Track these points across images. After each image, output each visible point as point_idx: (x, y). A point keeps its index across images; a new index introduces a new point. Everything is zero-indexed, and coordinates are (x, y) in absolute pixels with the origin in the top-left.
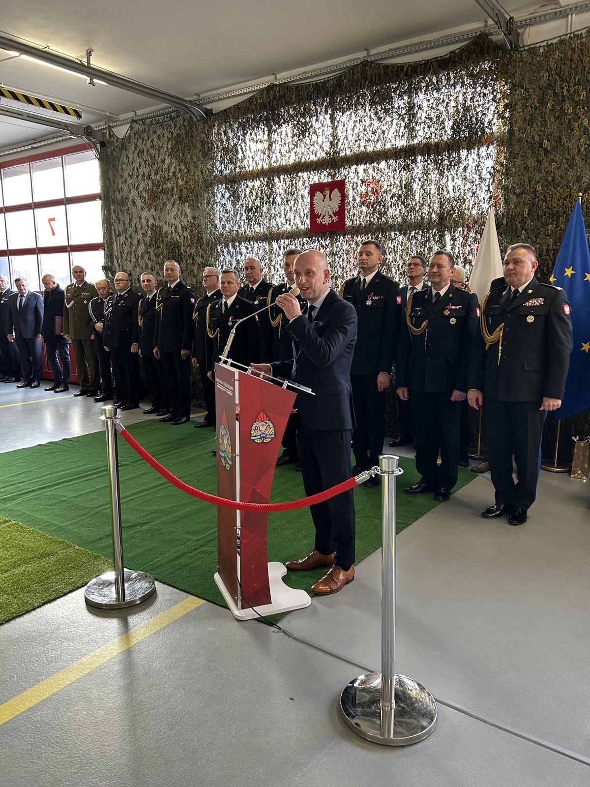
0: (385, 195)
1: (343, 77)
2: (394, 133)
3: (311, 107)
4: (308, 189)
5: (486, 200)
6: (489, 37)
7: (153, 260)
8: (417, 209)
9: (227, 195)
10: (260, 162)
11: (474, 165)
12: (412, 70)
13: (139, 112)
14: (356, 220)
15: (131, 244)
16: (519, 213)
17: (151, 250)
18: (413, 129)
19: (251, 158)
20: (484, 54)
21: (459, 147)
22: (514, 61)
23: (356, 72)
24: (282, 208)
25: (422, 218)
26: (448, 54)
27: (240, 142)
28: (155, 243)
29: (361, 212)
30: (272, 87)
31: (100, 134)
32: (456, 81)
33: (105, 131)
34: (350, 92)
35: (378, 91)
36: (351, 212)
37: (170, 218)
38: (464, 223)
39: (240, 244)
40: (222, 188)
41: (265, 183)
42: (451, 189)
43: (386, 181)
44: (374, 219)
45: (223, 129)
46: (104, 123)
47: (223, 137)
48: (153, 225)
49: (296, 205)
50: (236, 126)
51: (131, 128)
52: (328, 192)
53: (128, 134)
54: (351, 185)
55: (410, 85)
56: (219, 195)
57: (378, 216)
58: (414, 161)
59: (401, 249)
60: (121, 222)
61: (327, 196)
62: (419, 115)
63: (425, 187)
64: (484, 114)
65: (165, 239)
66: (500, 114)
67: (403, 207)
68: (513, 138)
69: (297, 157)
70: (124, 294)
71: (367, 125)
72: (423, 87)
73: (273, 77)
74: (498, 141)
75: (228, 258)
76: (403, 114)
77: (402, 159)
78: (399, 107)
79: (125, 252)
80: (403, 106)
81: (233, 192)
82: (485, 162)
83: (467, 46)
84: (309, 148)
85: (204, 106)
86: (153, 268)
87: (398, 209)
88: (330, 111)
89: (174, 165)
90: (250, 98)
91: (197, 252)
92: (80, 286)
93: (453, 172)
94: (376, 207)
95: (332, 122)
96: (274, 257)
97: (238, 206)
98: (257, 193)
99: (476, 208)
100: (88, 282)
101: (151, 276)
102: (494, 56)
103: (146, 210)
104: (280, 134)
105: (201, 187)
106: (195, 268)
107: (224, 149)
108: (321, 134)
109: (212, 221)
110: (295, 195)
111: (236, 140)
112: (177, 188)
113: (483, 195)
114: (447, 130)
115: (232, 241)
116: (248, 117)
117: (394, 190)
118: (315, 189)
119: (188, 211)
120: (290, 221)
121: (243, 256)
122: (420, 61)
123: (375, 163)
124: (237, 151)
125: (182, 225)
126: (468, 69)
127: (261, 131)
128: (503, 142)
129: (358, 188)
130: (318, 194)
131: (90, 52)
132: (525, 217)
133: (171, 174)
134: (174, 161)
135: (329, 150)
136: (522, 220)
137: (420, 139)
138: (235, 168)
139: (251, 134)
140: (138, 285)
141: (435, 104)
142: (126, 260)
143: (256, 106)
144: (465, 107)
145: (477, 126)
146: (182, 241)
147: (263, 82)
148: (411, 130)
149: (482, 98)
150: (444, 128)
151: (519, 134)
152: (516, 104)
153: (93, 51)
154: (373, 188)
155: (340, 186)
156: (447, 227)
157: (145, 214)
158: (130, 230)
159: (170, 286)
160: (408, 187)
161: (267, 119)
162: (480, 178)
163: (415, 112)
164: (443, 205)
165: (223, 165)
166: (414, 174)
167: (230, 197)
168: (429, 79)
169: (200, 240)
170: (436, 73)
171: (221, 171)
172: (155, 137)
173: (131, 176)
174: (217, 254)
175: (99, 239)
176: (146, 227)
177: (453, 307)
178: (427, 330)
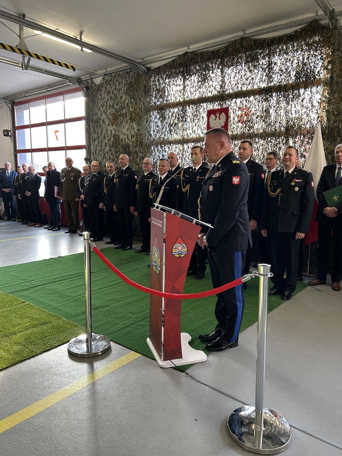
0: (253, 116)
1: (229, 47)
2: (259, 79)
3: (209, 65)
4: (206, 113)
5: (315, 119)
6: (319, 22)
7: (114, 155)
8: (272, 124)
9: (158, 117)
10: (178, 98)
11: (309, 97)
12: (271, 42)
13: (108, 70)
14: (235, 131)
15: (102, 146)
16: (336, 126)
17: (113, 149)
18: (271, 77)
19: (173, 95)
20: (316, 31)
21: (299, 87)
22: (334, 35)
23: (237, 44)
24: (191, 124)
25: (275, 130)
26: (293, 32)
27: (167, 86)
28: (115, 145)
29: (238, 126)
30: (186, 53)
31: (86, 83)
32: (298, 48)
33: (88, 81)
34: (233, 55)
35: (250, 54)
36: (232, 126)
37: (125, 131)
38: (301, 132)
39: (165, 145)
40: (155, 113)
41: (181, 110)
42: (293, 112)
43: (253, 108)
44: (246, 131)
45: (157, 78)
46: (88, 76)
47: (157, 83)
48: (114, 134)
49: (198, 123)
50: (165, 76)
51: (104, 78)
52: (218, 115)
53: (102, 82)
54: (232, 110)
55: (270, 51)
56: (154, 117)
57: (248, 129)
58: (271, 96)
59: (262, 148)
60: (96, 133)
61: (218, 117)
62: (275, 68)
63: (277, 111)
64: (315, 67)
65: (121, 142)
66: (325, 67)
67: (264, 123)
68: (333, 81)
69: (200, 94)
70: (96, 174)
71: (243, 75)
72: (278, 51)
73: (187, 47)
74: (323, 83)
75: (158, 154)
76: (265, 68)
77: (263, 95)
78: (263, 64)
79: (98, 150)
80: (265, 63)
81: (162, 115)
82: (315, 95)
83: (305, 28)
84: (208, 89)
85: (146, 65)
86: (114, 159)
87: (261, 125)
88: (220, 67)
89: (128, 100)
90: (173, 60)
91: (140, 150)
92: (70, 169)
93: (295, 102)
94: (247, 123)
95: (222, 74)
96: (185, 153)
97: (164, 123)
98: (176, 116)
99: (309, 124)
101: (112, 164)
102: (322, 32)
103: (111, 125)
104: (190, 81)
105: (143, 112)
106: (138, 160)
107: (157, 90)
108: (215, 80)
109: (149, 132)
110: (198, 117)
111: (164, 84)
112: (129, 113)
113: (314, 116)
114: (292, 77)
115: (160, 144)
116: (172, 71)
117: (258, 114)
118: (210, 113)
119: (135, 126)
120: (195, 132)
121: (166, 152)
122: (276, 37)
123: (247, 97)
124: (165, 91)
125: (131, 134)
126: (305, 41)
127: (179, 79)
128: (327, 84)
129: (236, 112)
130: (212, 116)
131: (82, 32)
132: (340, 129)
133: (126, 105)
134: (127, 97)
135: (219, 90)
136: (338, 131)
137: (275, 82)
138: (163, 101)
139: (173, 81)
140: (105, 169)
141: (285, 61)
142: (98, 155)
143: (177, 65)
144: (303, 63)
145: (311, 75)
146: (131, 144)
147: (181, 51)
148: (270, 77)
149: (314, 57)
150: (290, 76)
151: (337, 79)
152: (336, 61)
154: (245, 112)
155: (226, 111)
156: (291, 135)
157: (110, 128)
158: (101, 137)
159: (123, 169)
160: (267, 111)
161: (183, 72)
162: (312, 105)
163: (272, 66)
164: (289, 122)
165: (156, 100)
166: (271, 104)
167: (160, 118)
168: (282, 47)
169: (141, 143)
170: (286, 43)
171: (155, 103)
172: (117, 83)
173: (103, 106)
174: (151, 151)
175: (83, 142)
176: (111, 136)
177: (297, 181)
178: (280, 194)
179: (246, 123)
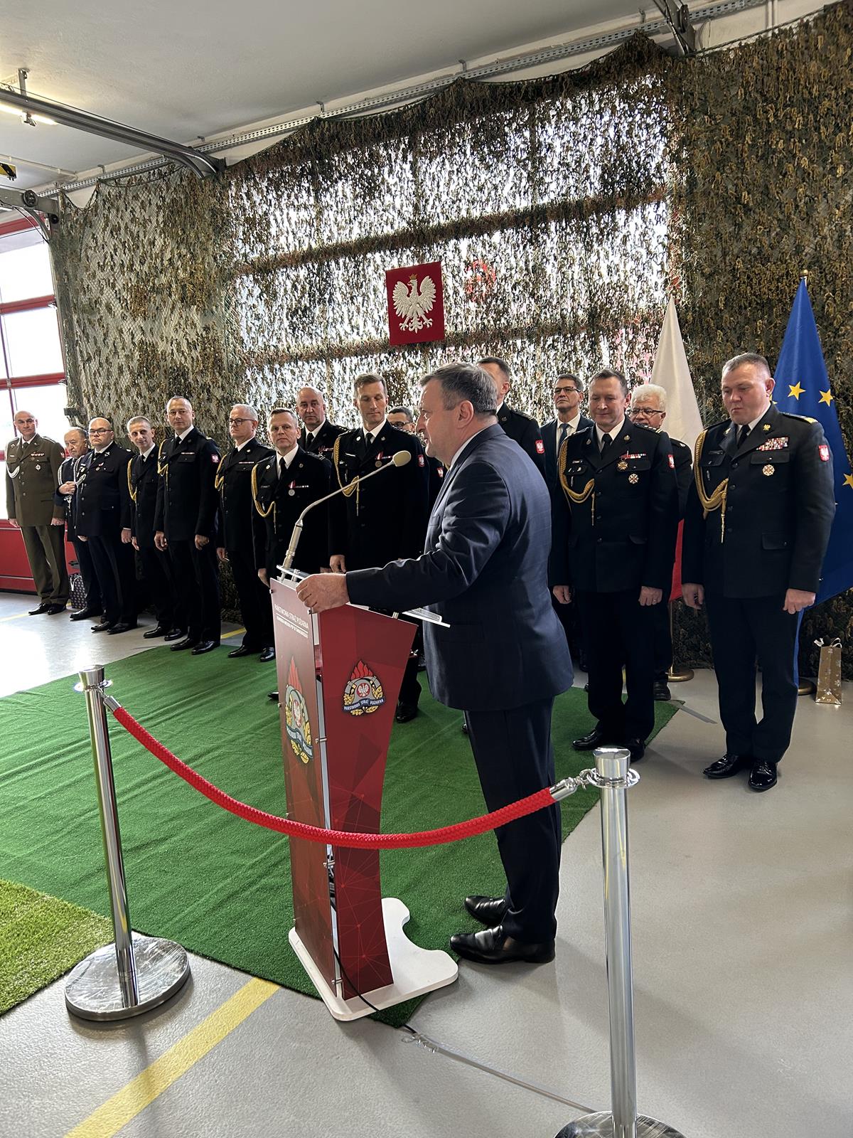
0: (503, 283)
1: (427, 104)
2: (512, 188)
3: (381, 152)
4: (383, 278)
5: (659, 286)
6: (650, 38)
7: (145, 397)
8: (554, 303)
9: (257, 291)
10: (307, 240)
11: (638, 233)
12: (534, 91)
13: (108, 168)
14: (461, 323)
15: (109, 374)
16: (711, 304)
17: (141, 382)
18: (541, 181)
19: (291, 234)
20: (644, 63)
21: (614, 207)
22: (691, 72)
23: (447, 96)
24: (345, 309)
25: (563, 317)
26: (587, 65)
27: (272, 209)
28: (147, 370)
29: (468, 310)
30: (317, 122)
31: (48, 204)
32: (603, 106)
33: (55, 199)
34: (439, 126)
35: (482, 124)
36: (452, 312)
37: (169, 331)
38: (627, 321)
39: (281, 365)
40: (248, 281)
41: (315, 271)
42: (604, 271)
43: (504, 262)
44: (489, 321)
45: (244, 190)
46: (53, 186)
47: (246, 202)
48: (142, 342)
49: (365, 304)
50: (265, 184)
51: (98, 192)
52: (414, 282)
53: (93, 201)
54: (450, 270)
55: (532, 114)
56: (245, 293)
57: (494, 316)
58: (546, 231)
59: (532, 365)
60: (91, 340)
61: (414, 288)
62: (549, 160)
63: (564, 269)
64: (649, 156)
65: (162, 363)
66: (674, 155)
67: (533, 301)
68: (695, 191)
69: (363, 230)
70: (104, 453)
71: (469, 177)
72: (553, 116)
73: (319, 106)
74: (672, 196)
75: (264, 388)
76: (525, 159)
77: (526, 228)
78: (517, 148)
79: (100, 385)
80: (522, 146)
81: (266, 287)
82: (655, 227)
83: (616, 53)
84: (382, 215)
85: (212, 155)
86: (146, 408)
87: (525, 305)
88: (410, 158)
89: (169, 249)
90: (284, 141)
91: (215, 382)
92: (29, 442)
93: (606, 246)
94: (491, 302)
95: (414, 174)
96: (336, 385)
97: (274, 309)
98: (303, 288)
99: (644, 298)
100: (42, 436)
101: (145, 423)
102: (660, 66)
103: (129, 319)
104: (334, 195)
105: (215, 281)
106: (213, 407)
107: (247, 220)
108: (398, 193)
109: (235, 333)
110: (363, 289)
111: (265, 207)
112: (176, 283)
113: (655, 278)
114: (592, 181)
115: (270, 363)
116: (282, 171)
117: (517, 276)
118: (393, 278)
119: (196, 318)
120: (358, 329)
121: (287, 384)
122: (545, 78)
123: (486, 235)
124: (268, 224)
125: (187, 340)
126: (619, 88)
127: (304, 192)
128: (680, 197)
129: (460, 275)
130: (400, 286)
131: (25, 73)
132: (721, 310)
133: (166, 263)
134: (169, 241)
135: (412, 217)
136: (716, 314)
137: (552, 196)
138: (266, 250)
139: (289, 197)
141: (572, 142)
142: (102, 399)
143: (294, 153)
144: (619, 145)
145: (639, 174)
146: (189, 366)
147: (304, 116)
148: (536, 183)
149: (645, 131)
150: (588, 178)
151: (704, 185)
152: (698, 139)
153: (28, 71)
154: (484, 274)
155: (434, 272)
156: (602, 329)
157: (127, 325)
158: (105, 352)
159: (178, 437)
160: (538, 271)
161: (312, 172)
162: (649, 253)
163: (542, 155)
164: (594, 295)
165: (247, 246)
166: (547, 250)
167: (261, 294)
168: (562, 104)
169: (218, 362)
170: (571, 95)
171: (245, 255)
172: (137, 205)
173: (102, 268)
174: (246, 383)
175: (57, 367)
176: (132, 346)
177: (633, 457)
178: (593, 495)
179: (489, 300)
